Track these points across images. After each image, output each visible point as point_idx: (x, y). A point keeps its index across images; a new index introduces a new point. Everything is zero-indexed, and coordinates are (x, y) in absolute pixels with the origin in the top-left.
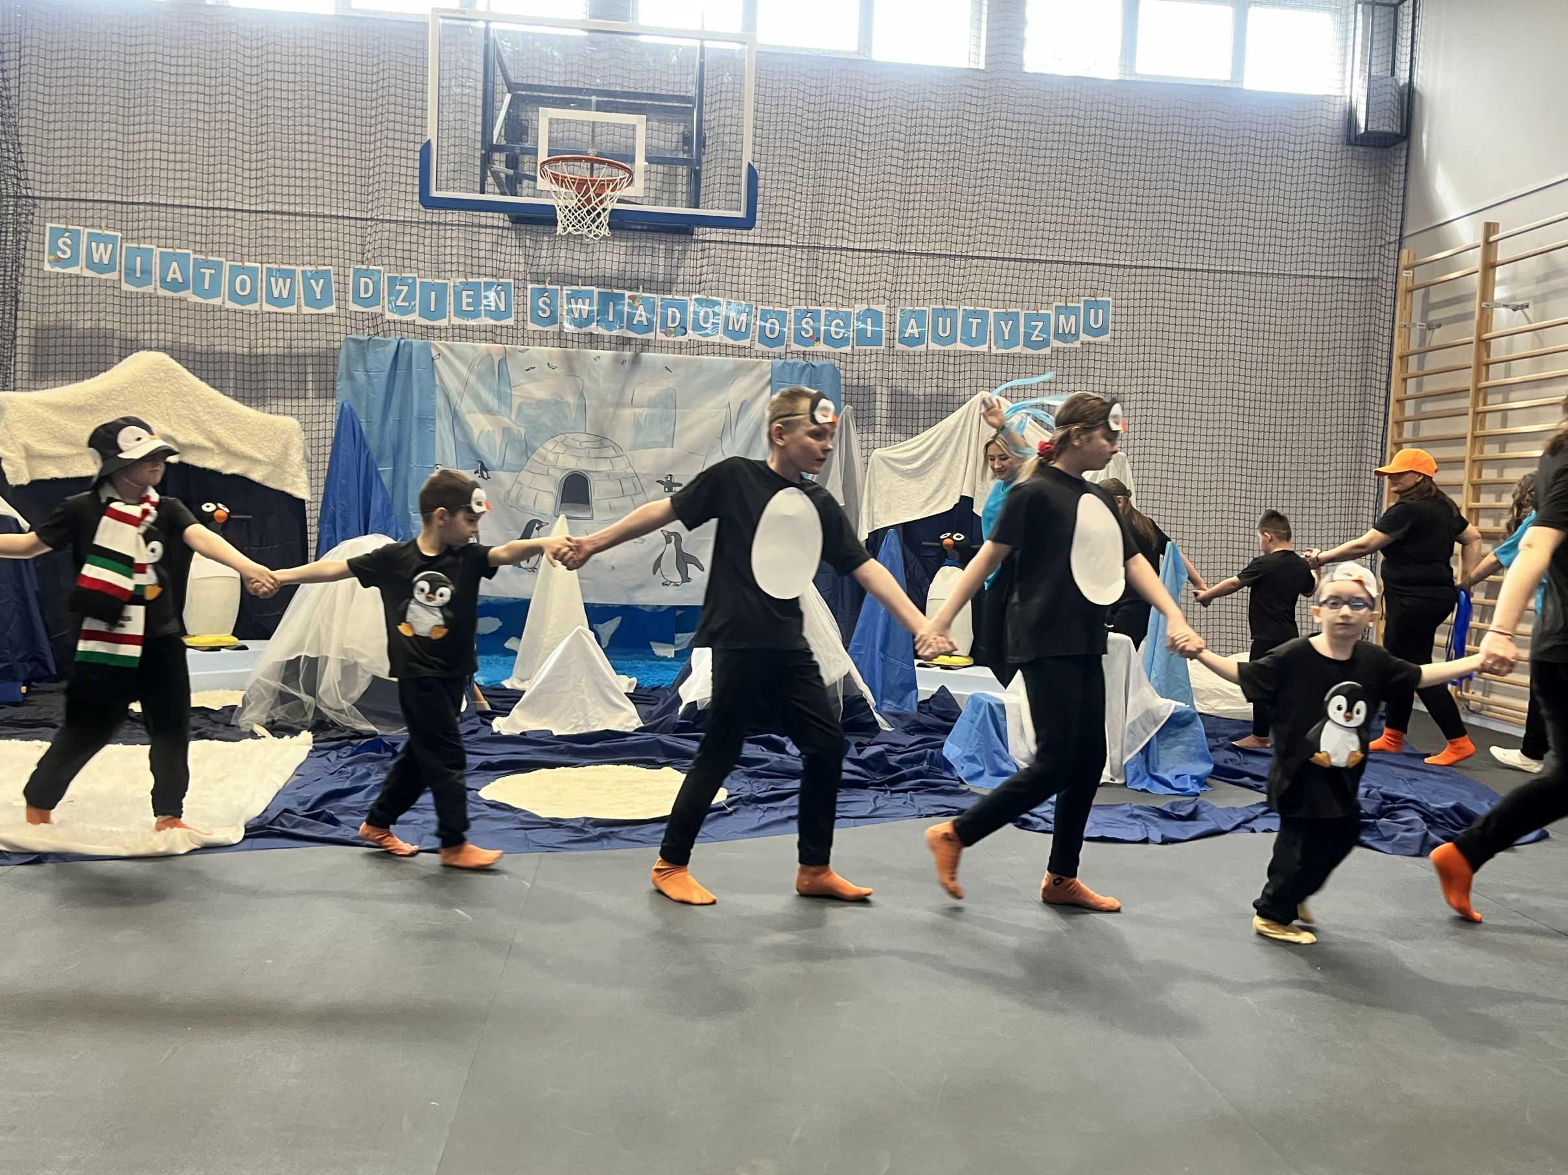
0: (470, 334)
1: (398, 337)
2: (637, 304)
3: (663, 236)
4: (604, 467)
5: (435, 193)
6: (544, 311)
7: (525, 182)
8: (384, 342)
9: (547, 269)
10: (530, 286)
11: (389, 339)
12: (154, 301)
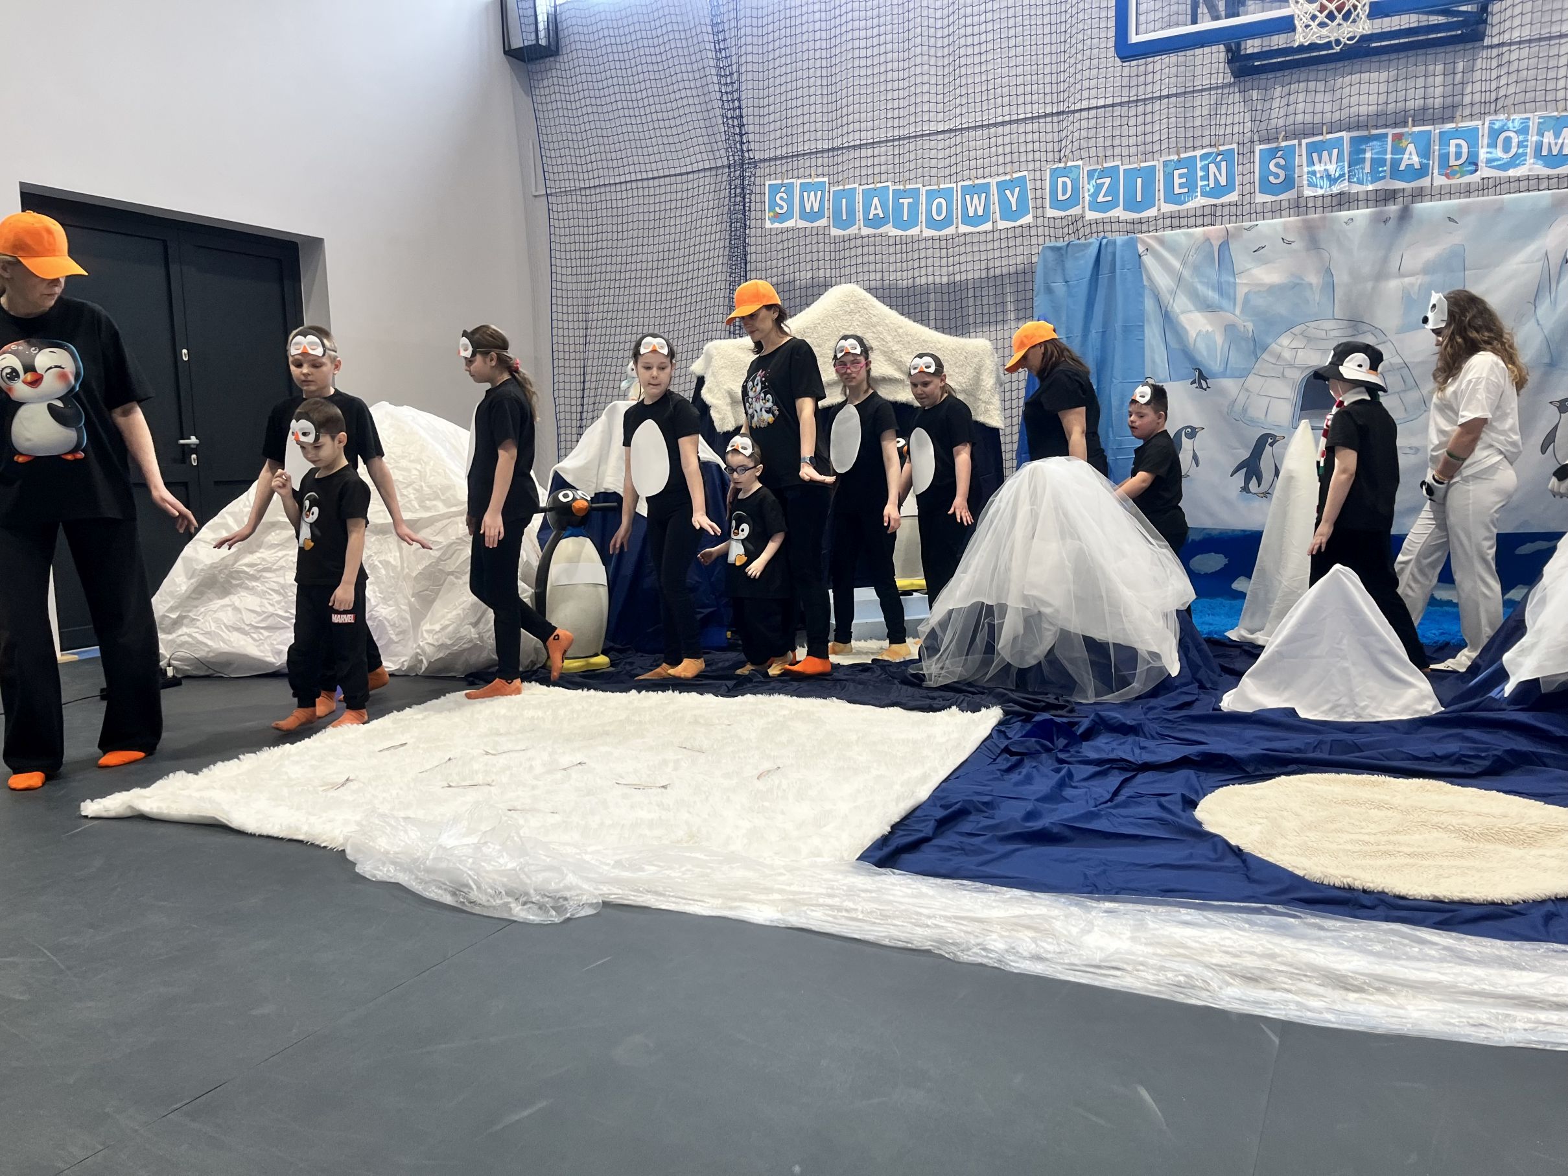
0: (1184, 220)
1: (1101, 238)
2: (1404, 144)
5: (1134, 39)
6: (1277, 176)
8: (1084, 245)
9: (1281, 122)
10: (1258, 148)
11: (1090, 240)
12: (859, 242)
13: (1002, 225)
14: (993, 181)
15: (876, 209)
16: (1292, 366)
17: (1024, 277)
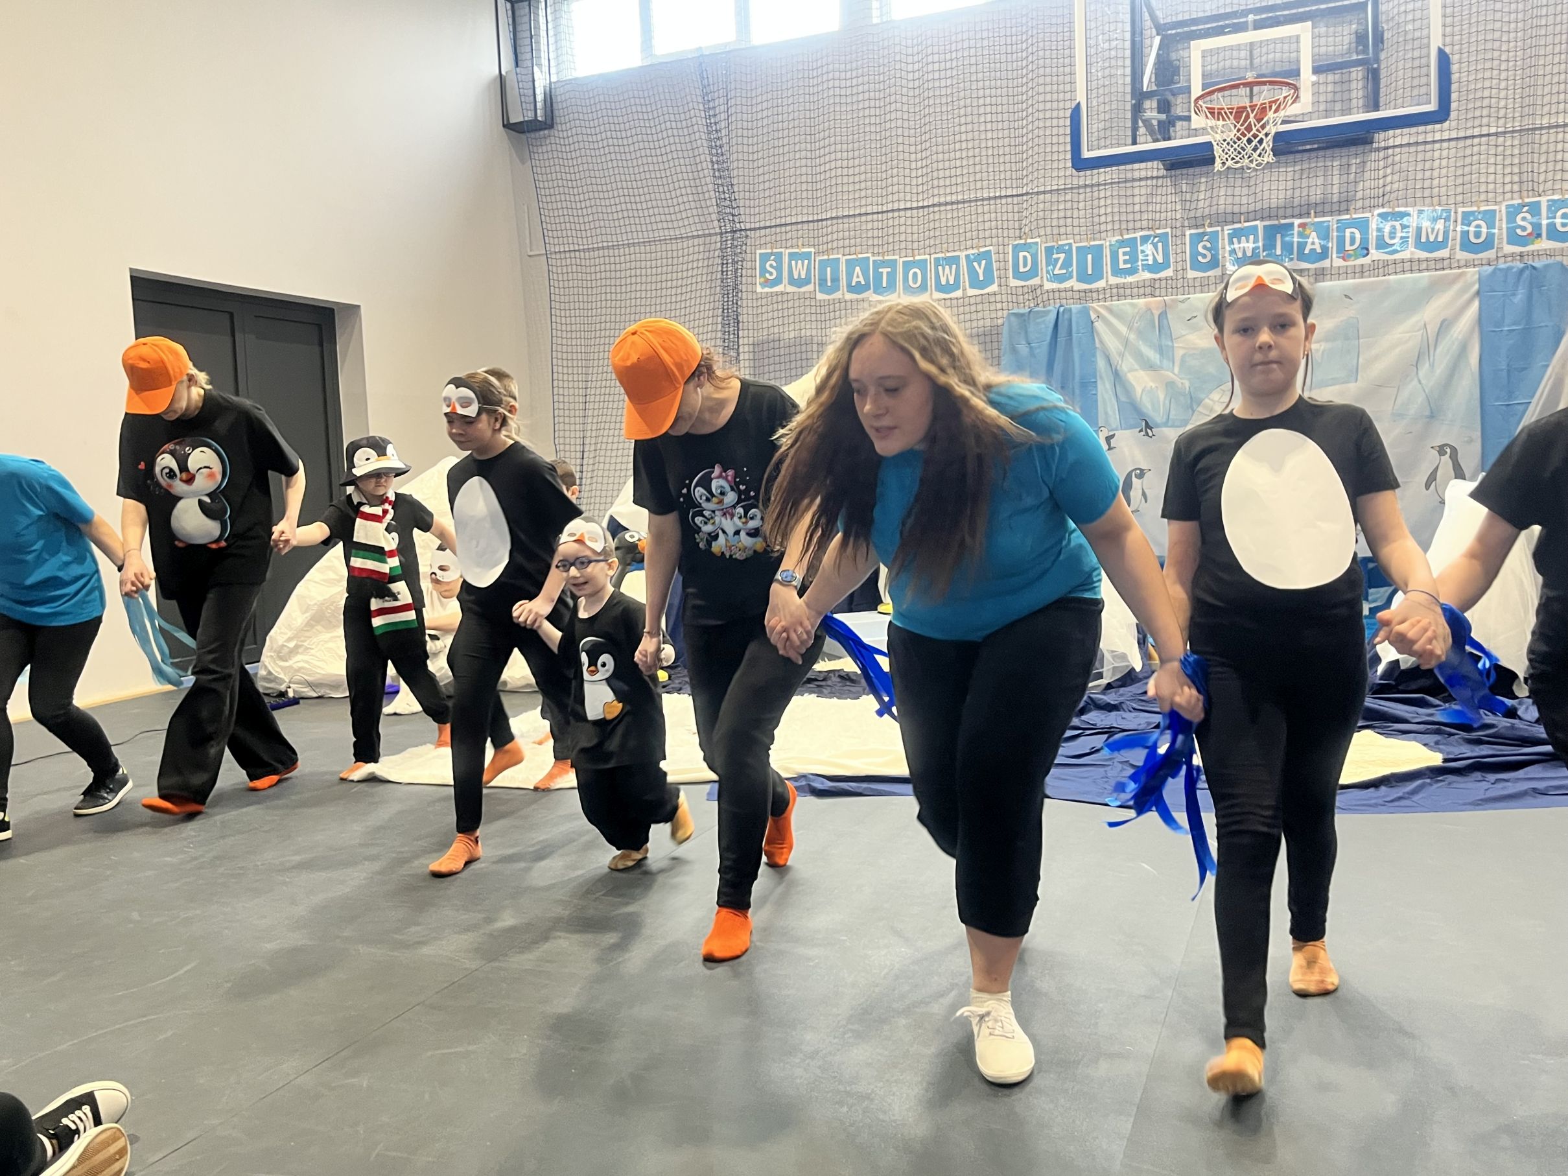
0: (1128, 292)
1: (1057, 306)
2: (1307, 232)
3: (1337, 151)
5: (1086, 154)
6: (1204, 256)
7: (1179, 124)
8: (1044, 312)
9: (1207, 211)
10: (1188, 232)
11: (1048, 308)
12: (843, 306)
14: (963, 255)
15: (858, 277)
17: (990, 339)
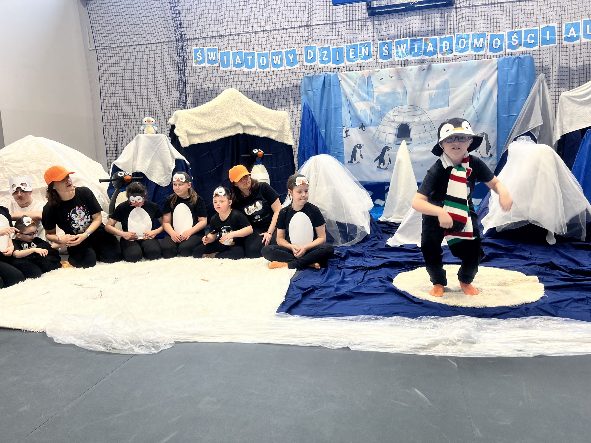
0: (354, 68)
1: (324, 74)
2: (428, 42)
4: (416, 119)
6: (386, 53)
8: (319, 76)
9: (386, 33)
10: (379, 42)
11: (320, 74)
12: (232, 73)
13: (288, 68)
14: (283, 51)
15: (238, 60)
16: (394, 122)
17: (296, 88)
